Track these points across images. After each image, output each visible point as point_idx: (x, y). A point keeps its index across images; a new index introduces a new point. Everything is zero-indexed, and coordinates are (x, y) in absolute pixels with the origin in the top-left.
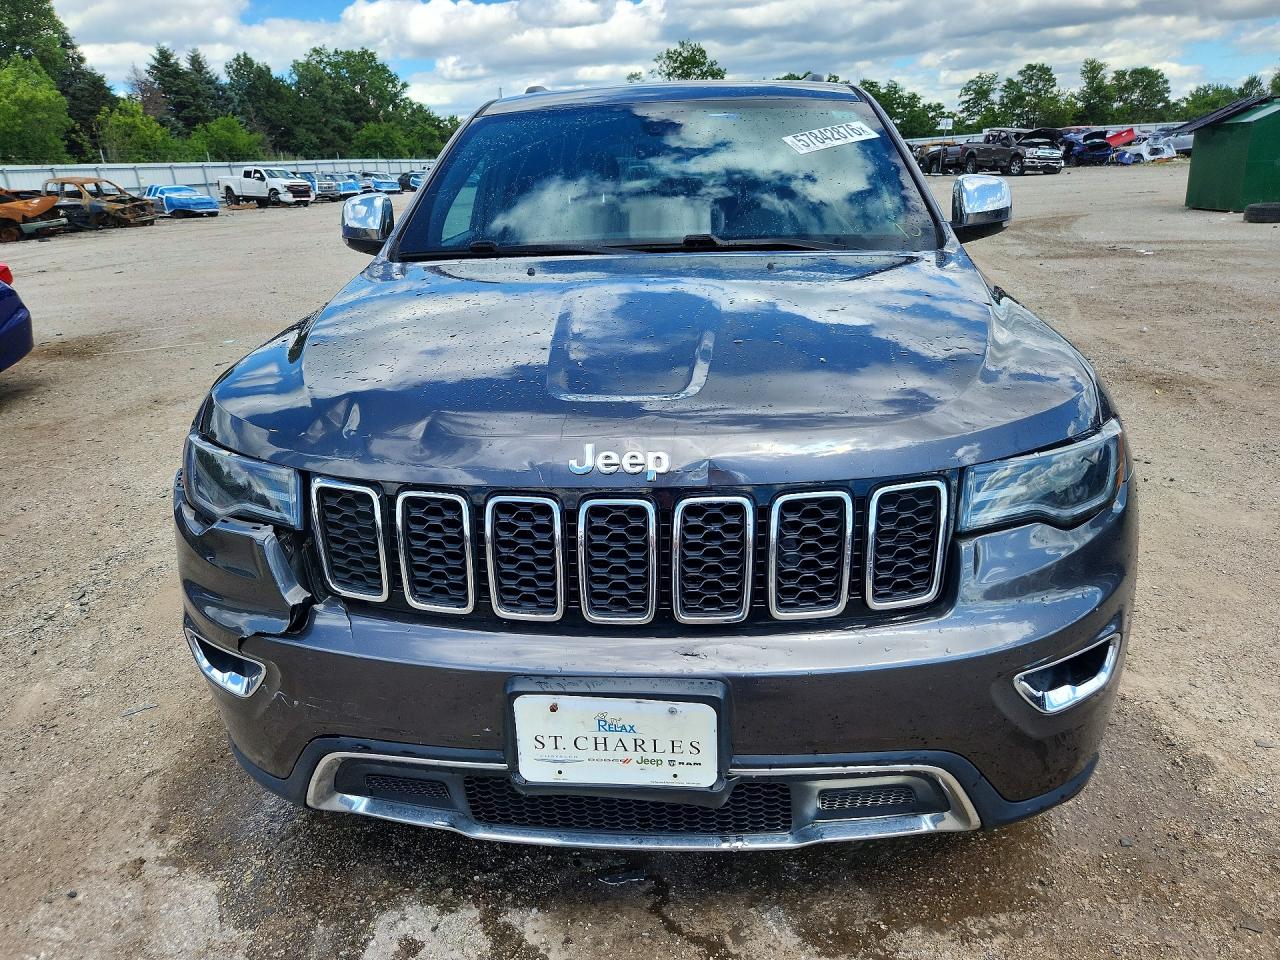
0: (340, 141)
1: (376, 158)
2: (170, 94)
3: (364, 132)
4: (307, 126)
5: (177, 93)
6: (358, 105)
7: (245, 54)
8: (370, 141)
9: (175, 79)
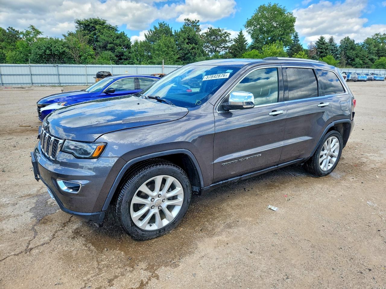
0: (370, 63)
1: (381, 69)
2: (319, 49)
3: (380, 60)
4: (360, 58)
5: (321, 49)
6: (383, 51)
7: (348, 37)
8: (381, 63)
9: (322, 45)
